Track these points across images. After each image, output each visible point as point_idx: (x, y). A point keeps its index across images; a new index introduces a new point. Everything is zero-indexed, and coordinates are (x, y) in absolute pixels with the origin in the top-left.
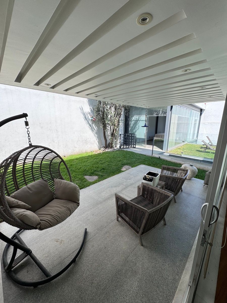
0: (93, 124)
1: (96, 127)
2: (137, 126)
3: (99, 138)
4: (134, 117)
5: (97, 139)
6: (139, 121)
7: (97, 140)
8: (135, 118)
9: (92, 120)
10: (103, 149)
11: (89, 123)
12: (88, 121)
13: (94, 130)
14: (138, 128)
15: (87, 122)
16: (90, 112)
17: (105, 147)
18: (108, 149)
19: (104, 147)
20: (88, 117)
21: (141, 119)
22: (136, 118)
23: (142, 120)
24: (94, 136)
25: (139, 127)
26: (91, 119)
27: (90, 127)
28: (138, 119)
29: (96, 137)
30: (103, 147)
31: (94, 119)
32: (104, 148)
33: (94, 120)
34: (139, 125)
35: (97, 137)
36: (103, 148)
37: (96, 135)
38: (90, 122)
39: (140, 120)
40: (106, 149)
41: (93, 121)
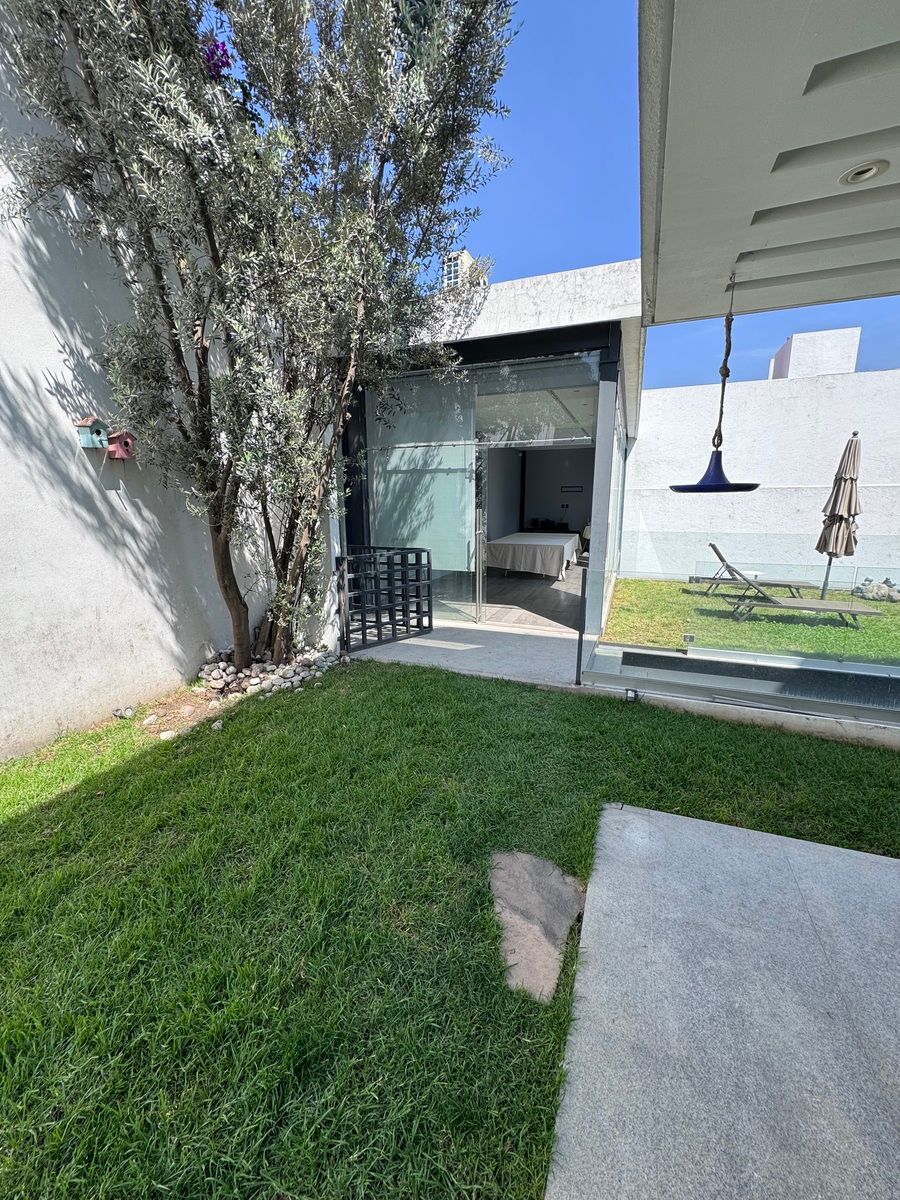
0: (107, 483)
1: (146, 513)
2: (421, 505)
3: (177, 593)
4: (397, 453)
5: (162, 602)
6: (428, 477)
7: (168, 614)
8: (406, 457)
9: (92, 452)
10: (217, 676)
11: (66, 481)
12: (52, 462)
13: (129, 539)
14: (424, 514)
15: (47, 471)
16: (67, 378)
17: (236, 658)
18: (263, 671)
19: (229, 659)
20: (44, 420)
21: (440, 463)
22: (412, 460)
23: (449, 471)
24: (135, 588)
25: (429, 512)
26: (81, 440)
27: (84, 514)
28: (421, 462)
29: (154, 589)
30: (218, 659)
31: (112, 448)
32: (231, 669)
33: (120, 453)
34: (429, 495)
35: (162, 589)
36: (222, 665)
37: (149, 574)
38: (74, 471)
39: (436, 471)
40: (248, 666)
41: (115, 464)
